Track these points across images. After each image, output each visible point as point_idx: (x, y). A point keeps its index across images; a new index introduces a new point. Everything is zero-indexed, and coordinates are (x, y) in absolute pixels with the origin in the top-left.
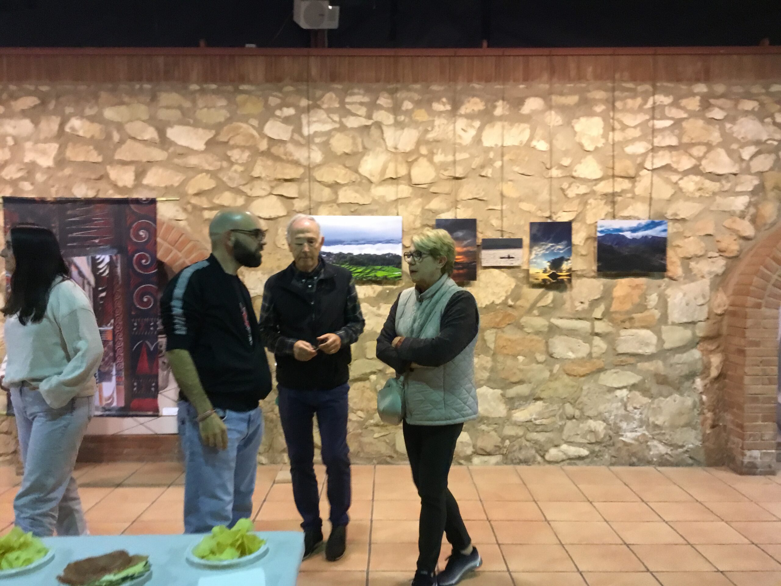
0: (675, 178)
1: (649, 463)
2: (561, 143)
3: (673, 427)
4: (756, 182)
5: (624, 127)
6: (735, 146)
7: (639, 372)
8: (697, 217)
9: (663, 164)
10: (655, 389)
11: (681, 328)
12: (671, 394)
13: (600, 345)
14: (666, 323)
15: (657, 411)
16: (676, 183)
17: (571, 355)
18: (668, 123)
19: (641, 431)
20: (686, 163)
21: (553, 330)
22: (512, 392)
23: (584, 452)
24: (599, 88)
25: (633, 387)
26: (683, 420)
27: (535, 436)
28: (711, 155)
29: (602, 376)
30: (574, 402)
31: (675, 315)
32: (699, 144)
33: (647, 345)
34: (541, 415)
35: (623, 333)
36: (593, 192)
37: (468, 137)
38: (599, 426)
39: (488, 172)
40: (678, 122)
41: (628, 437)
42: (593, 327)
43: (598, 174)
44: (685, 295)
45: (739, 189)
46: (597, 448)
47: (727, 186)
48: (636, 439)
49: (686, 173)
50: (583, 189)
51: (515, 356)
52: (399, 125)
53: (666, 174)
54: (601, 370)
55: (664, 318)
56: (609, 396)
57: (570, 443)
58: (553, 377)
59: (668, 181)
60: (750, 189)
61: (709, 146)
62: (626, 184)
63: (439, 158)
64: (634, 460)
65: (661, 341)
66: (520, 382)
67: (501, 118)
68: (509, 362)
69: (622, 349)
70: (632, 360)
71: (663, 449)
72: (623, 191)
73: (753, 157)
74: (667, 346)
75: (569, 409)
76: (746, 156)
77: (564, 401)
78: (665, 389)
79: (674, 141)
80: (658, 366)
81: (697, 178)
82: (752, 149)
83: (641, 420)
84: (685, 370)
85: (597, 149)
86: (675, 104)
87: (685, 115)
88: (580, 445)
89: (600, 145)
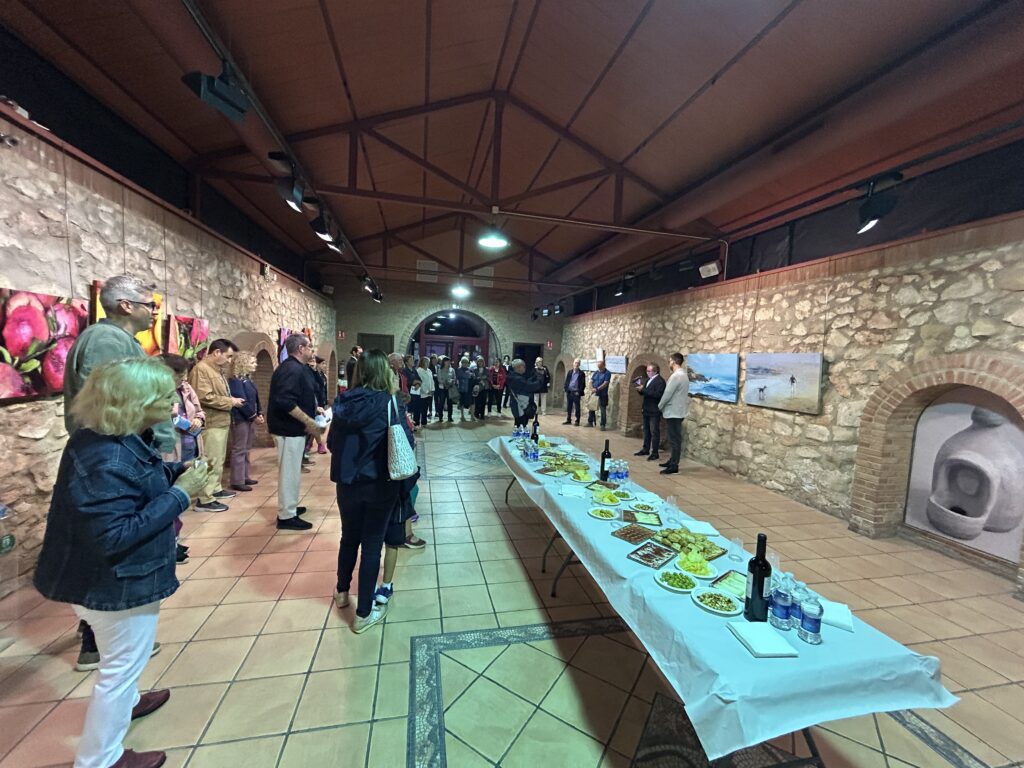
0: (851, 333)
1: (816, 507)
2: (787, 317)
3: (832, 490)
4: (912, 333)
5: (820, 305)
6: (895, 309)
7: (820, 452)
8: (865, 359)
9: (844, 324)
10: (826, 463)
11: (845, 429)
12: (834, 469)
13: (798, 430)
14: (835, 424)
15: (824, 477)
16: (853, 336)
17: (783, 433)
18: (848, 299)
19: (814, 487)
20: (858, 323)
21: (775, 418)
22: (755, 446)
23: (783, 488)
24: (811, 284)
25: (814, 459)
26: (840, 488)
27: (762, 472)
28: (875, 317)
29: (798, 449)
30: (782, 460)
31: (841, 421)
32: (867, 310)
33: (823, 435)
34: (766, 462)
35: (810, 426)
36: (804, 343)
37: (748, 317)
38: (793, 477)
39: (756, 333)
40: (854, 298)
41: (806, 488)
42: (794, 420)
43: (805, 333)
44: (849, 408)
45: (898, 339)
46: (790, 488)
47: (888, 337)
48: (811, 491)
49: (858, 330)
50: (798, 341)
51: (758, 428)
52: (725, 314)
53: (845, 331)
54: (797, 445)
55: (834, 421)
56: (799, 461)
57: (776, 481)
58: (774, 444)
59: (846, 335)
60: (907, 338)
61: (875, 311)
62: (821, 338)
63: (737, 328)
64: (808, 502)
65: (832, 436)
66: (758, 442)
67: (763, 306)
68: (755, 431)
69: (809, 435)
70: (816, 443)
71: (825, 502)
72: (819, 342)
73: (908, 317)
74: (835, 439)
75: (779, 462)
76: (903, 316)
77: (777, 457)
78: (831, 465)
79: (852, 310)
80: (829, 450)
81: (867, 333)
82: (908, 311)
83: (814, 480)
84: (845, 457)
85: (805, 318)
86: (855, 286)
87: (859, 292)
88: (782, 484)
89: (807, 316)
